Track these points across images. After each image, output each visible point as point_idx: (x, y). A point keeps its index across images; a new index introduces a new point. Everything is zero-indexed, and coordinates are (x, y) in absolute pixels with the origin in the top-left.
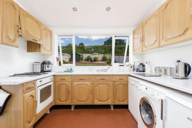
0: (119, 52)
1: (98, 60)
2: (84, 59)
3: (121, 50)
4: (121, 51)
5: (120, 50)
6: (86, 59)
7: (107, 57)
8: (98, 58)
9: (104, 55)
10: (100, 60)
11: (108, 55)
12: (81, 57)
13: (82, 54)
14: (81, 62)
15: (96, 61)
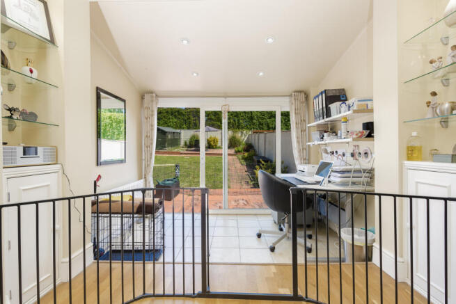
1: (219, 144)
2: (182, 143)
6: (188, 142)
7: (242, 138)
8: (219, 141)
9: (235, 132)
11: (244, 132)
12: (169, 137)
13: (178, 131)
14: (168, 149)
15: (213, 148)
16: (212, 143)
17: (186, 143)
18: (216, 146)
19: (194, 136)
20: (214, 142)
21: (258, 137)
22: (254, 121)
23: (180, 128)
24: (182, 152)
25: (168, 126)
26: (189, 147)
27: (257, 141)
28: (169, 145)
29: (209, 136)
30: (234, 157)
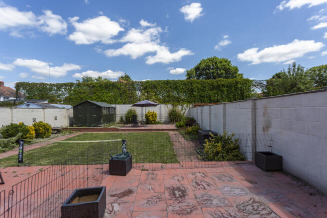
0: (213, 98)
1: (158, 119)
2: (118, 119)
3: (220, 92)
4: (218, 94)
5: (215, 91)
6: (124, 118)
7: (182, 112)
8: (158, 115)
9: (174, 105)
10: (163, 119)
11: (185, 105)
12: (105, 112)
13: (114, 106)
14: (104, 126)
15: (152, 123)
16: (150, 118)
17: (122, 118)
18: (154, 121)
19: (130, 112)
20: (153, 117)
21: (202, 110)
22: (194, 93)
23: (116, 102)
24: (119, 128)
25: (102, 101)
26: (125, 123)
27: (199, 114)
28: (105, 121)
29: (147, 111)
30: (176, 132)
